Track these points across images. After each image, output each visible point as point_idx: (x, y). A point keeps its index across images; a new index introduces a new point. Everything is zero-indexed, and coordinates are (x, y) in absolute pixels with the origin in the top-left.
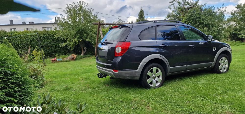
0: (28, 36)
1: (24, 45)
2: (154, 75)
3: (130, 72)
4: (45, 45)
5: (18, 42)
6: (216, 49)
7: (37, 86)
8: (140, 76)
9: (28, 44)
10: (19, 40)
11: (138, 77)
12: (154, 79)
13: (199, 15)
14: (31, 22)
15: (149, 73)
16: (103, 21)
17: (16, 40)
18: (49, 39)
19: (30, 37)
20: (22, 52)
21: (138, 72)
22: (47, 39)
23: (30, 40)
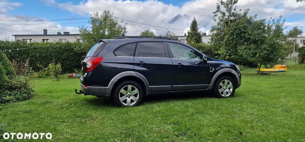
0: (48, 48)
1: (43, 58)
2: (129, 93)
3: (100, 88)
4: (65, 59)
5: (37, 54)
8: (110, 93)
9: (47, 57)
10: (39, 52)
11: (108, 94)
12: (129, 98)
13: (245, 30)
14: (66, 33)
15: (122, 91)
16: (152, 33)
17: (35, 52)
18: (71, 52)
19: (50, 49)
20: (40, 65)
21: (108, 89)
22: (69, 52)
23: (49, 53)
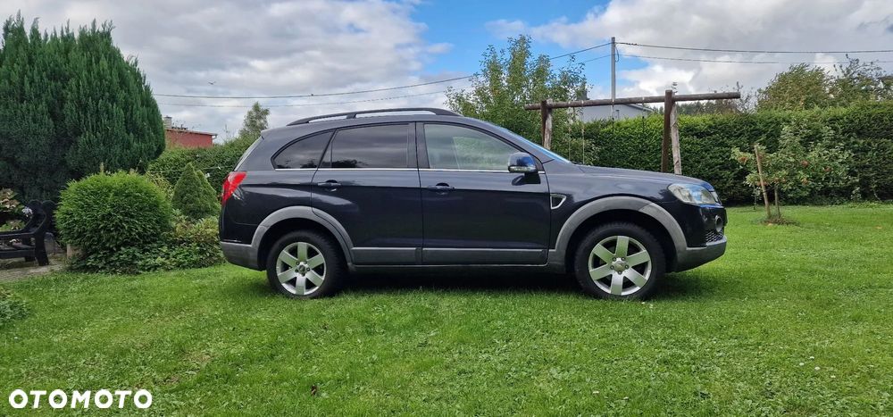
6: (564, 200)
7: (181, 263)
